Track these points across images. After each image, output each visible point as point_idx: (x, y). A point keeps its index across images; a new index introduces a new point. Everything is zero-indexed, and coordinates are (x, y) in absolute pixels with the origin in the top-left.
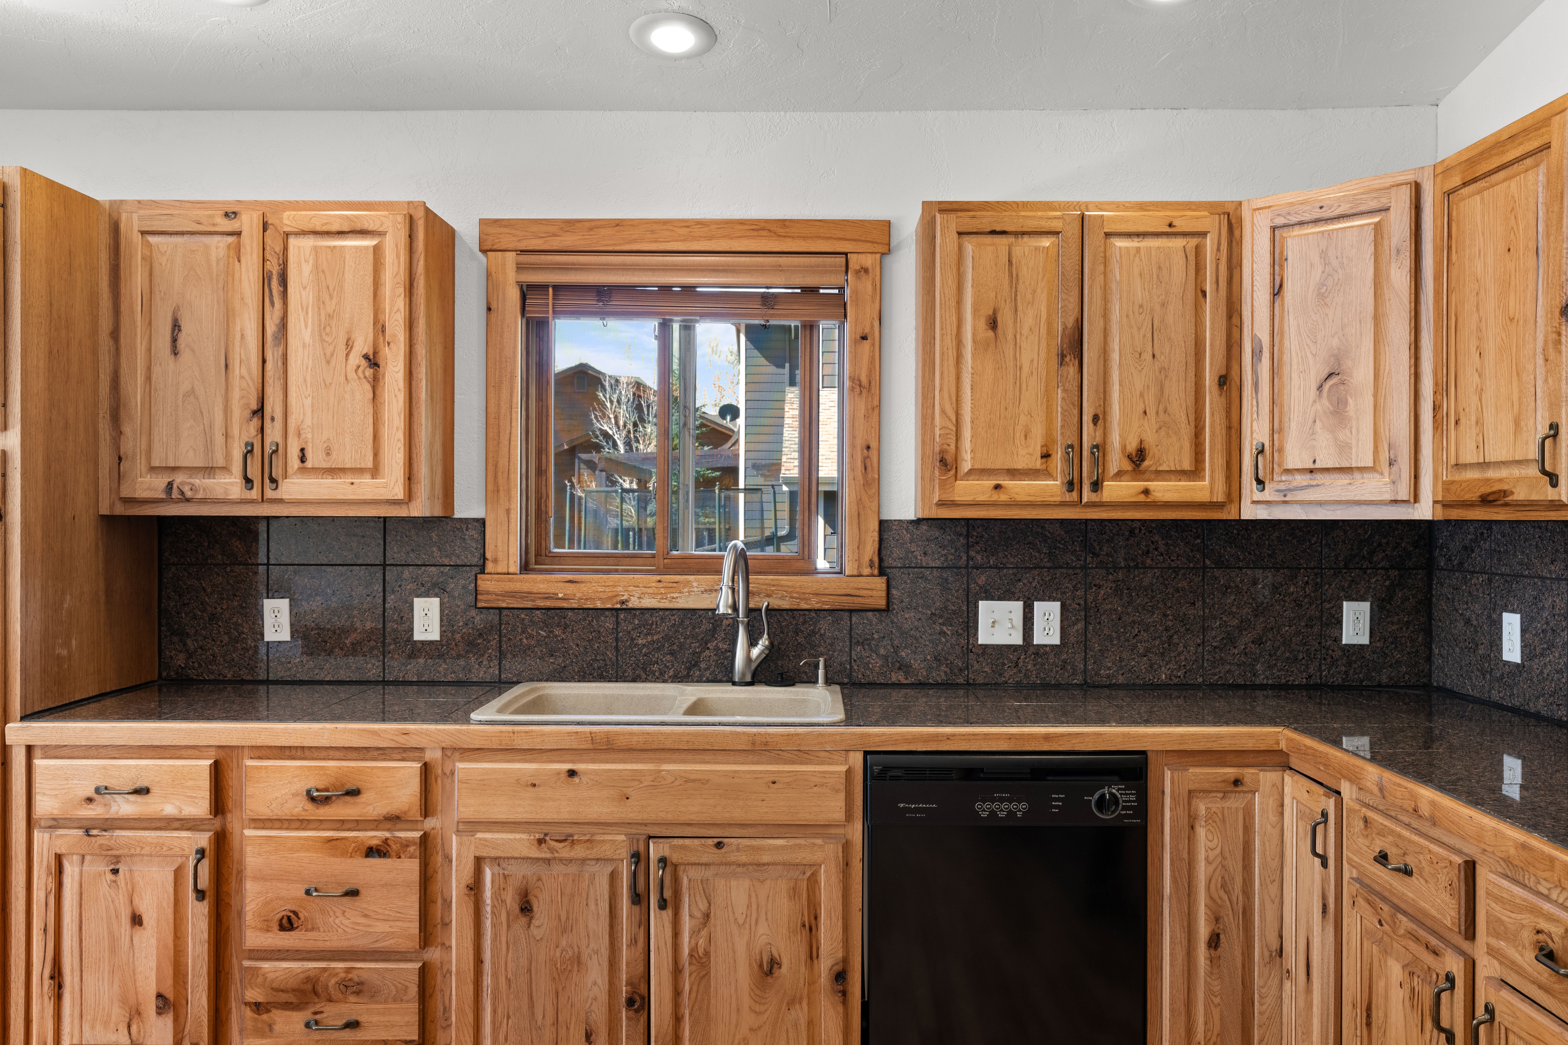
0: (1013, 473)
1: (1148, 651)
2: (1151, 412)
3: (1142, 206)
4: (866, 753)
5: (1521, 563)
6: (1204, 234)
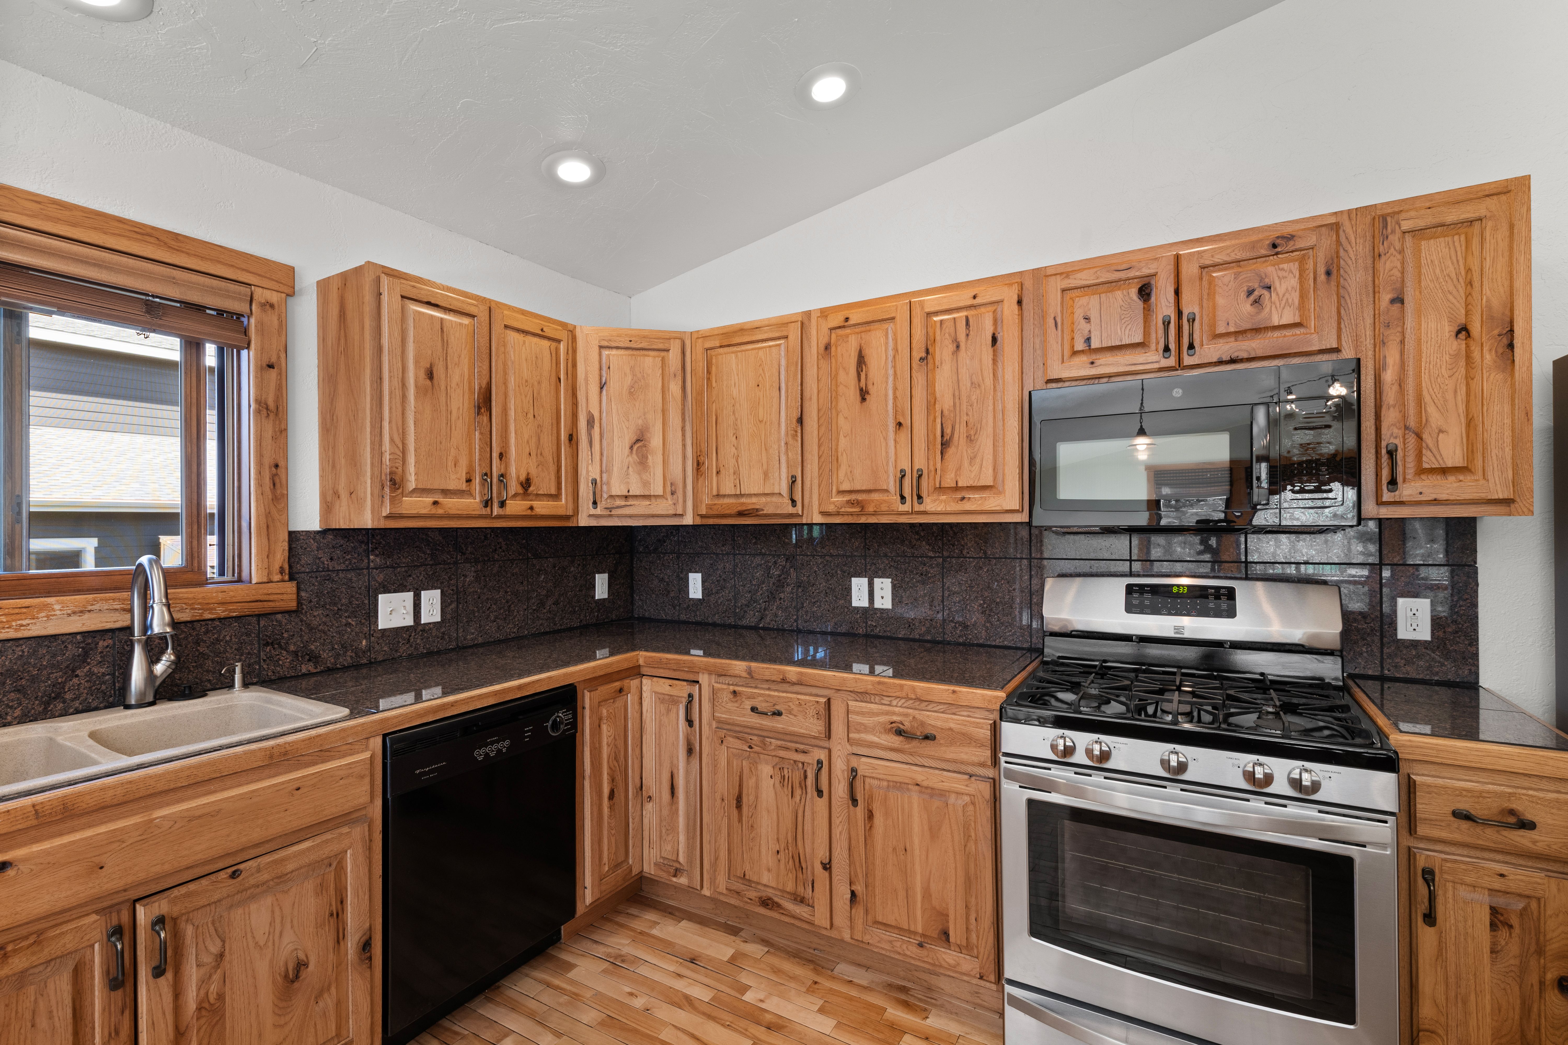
0: (446, 492)
1: (496, 617)
2: (533, 454)
3: (523, 312)
4: (385, 736)
5: (701, 547)
6: (559, 341)
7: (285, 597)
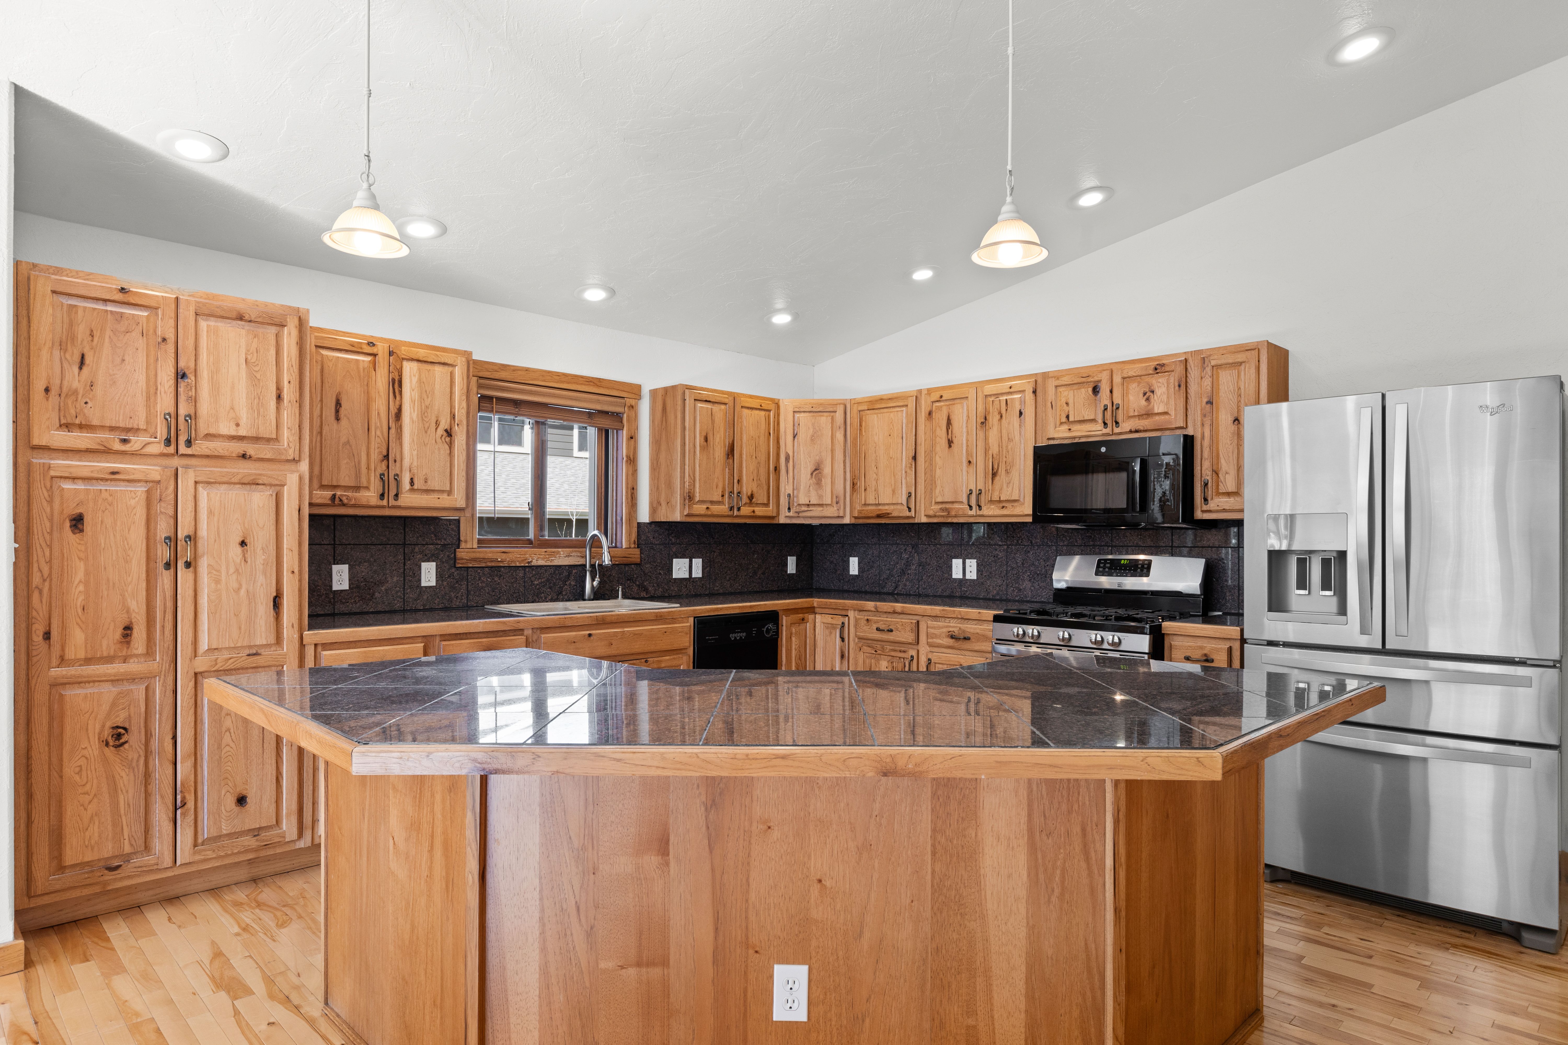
0: (712, 502)
1: (730, 578)
2: (755, 479)
3: (751, 397)
4: (695, 618)
5: (858, 539)
6: (770, 411)
7: (636, 556)
